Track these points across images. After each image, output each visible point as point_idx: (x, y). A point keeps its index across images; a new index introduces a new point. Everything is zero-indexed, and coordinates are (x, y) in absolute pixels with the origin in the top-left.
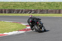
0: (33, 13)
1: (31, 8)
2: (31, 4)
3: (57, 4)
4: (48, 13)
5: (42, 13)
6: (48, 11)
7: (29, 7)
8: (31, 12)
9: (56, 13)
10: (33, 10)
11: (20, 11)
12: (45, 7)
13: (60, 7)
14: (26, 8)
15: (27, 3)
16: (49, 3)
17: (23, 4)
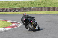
0: (17, 11)
1: (15, 7)
2: (15, 3)
3: (39, 2)
4: (31, 11)
5: (26, 11)
6: (31, 9)
7: (13, 5)
8: (15, 10)
9: (38, 11)
10: (17, 8)
11: (5, 10)
12: (28, 5)
13: (42, 5)
14: (10, 7)
15: (11, 2)
16: (32, 2)
17: (7, 3)
